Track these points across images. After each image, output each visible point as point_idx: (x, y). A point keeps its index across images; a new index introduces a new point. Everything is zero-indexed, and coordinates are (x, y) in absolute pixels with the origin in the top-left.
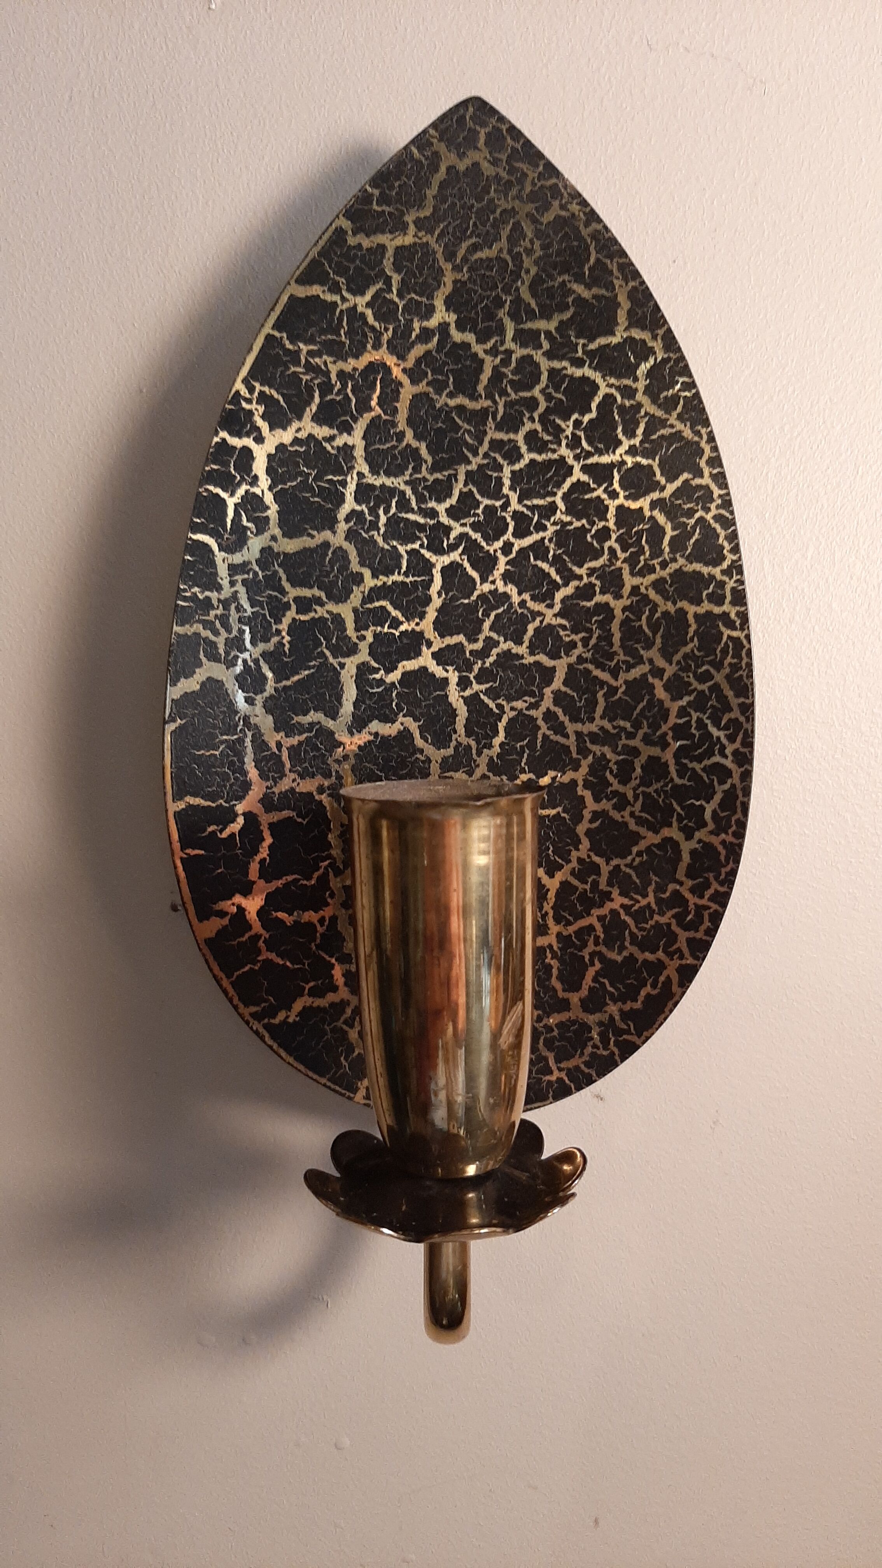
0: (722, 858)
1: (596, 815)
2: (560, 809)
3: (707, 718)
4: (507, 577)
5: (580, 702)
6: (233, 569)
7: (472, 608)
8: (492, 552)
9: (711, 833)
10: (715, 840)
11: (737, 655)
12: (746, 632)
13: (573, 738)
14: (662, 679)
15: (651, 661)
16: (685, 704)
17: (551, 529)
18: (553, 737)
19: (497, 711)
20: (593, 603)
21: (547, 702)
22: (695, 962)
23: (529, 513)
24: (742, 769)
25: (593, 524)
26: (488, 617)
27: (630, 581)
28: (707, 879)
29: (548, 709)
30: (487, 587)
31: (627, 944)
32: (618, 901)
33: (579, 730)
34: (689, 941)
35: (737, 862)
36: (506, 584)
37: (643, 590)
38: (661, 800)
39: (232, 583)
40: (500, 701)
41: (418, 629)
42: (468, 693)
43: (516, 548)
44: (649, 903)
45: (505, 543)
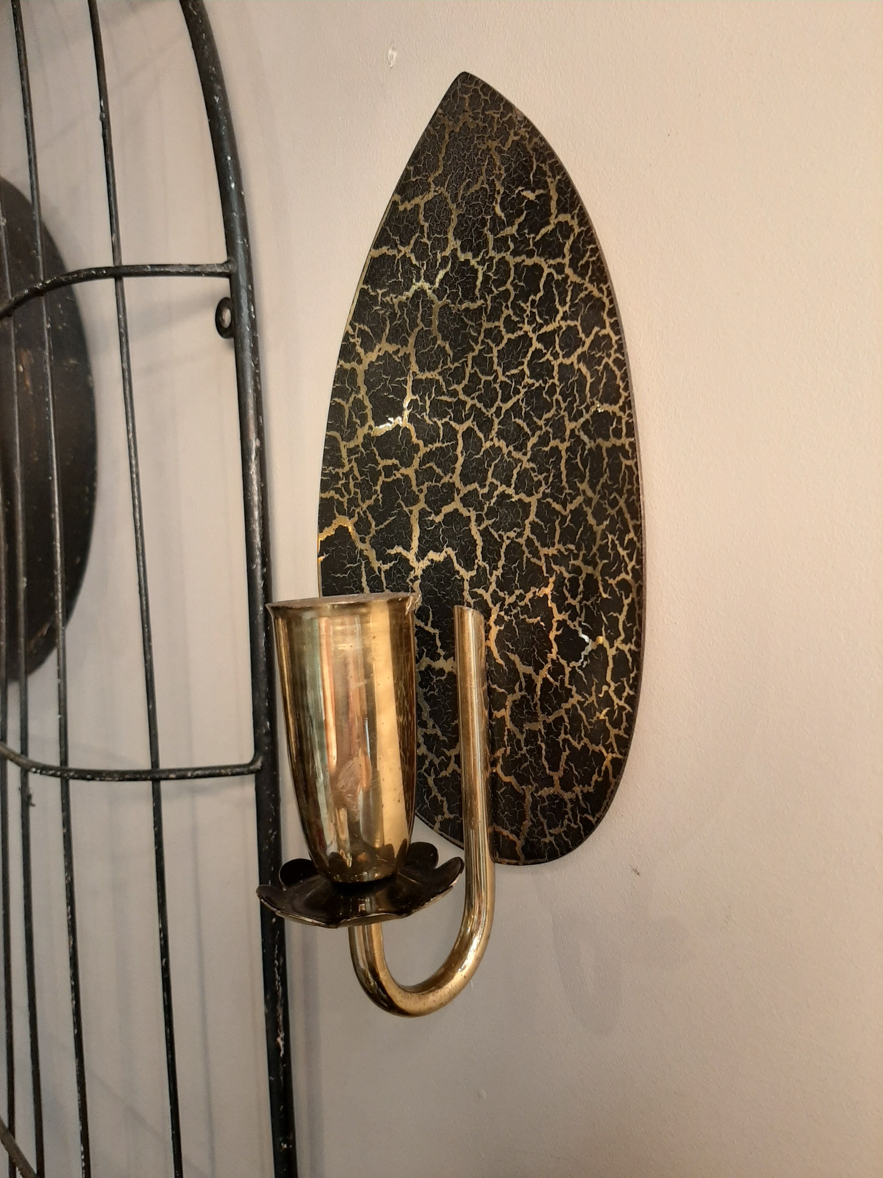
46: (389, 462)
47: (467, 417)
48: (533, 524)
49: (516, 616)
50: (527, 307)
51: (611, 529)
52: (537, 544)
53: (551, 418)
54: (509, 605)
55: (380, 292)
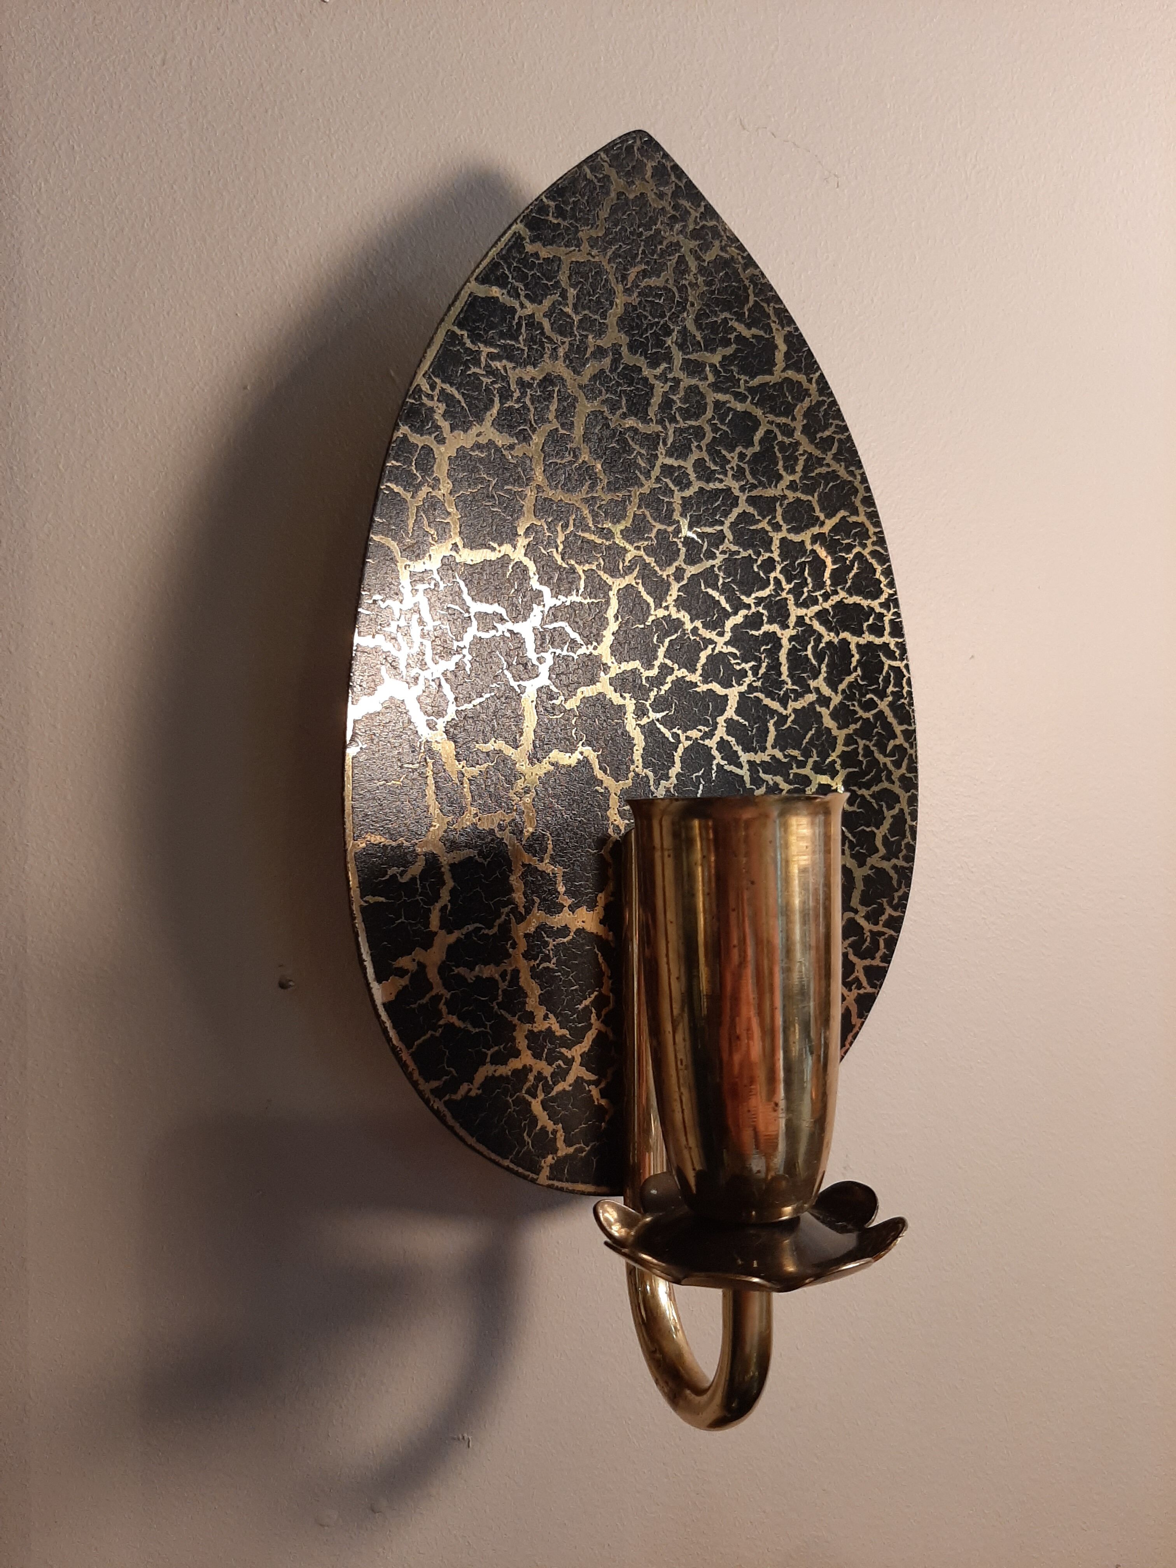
0: (895, 883)
9: (883, 858)
11: (898, 684)
12: (905, 662)
17: (720, 558)
20: (761, 632)
24: (909, 794)
25: (759, 554)
28: (881, 905)
37: (807, 621)
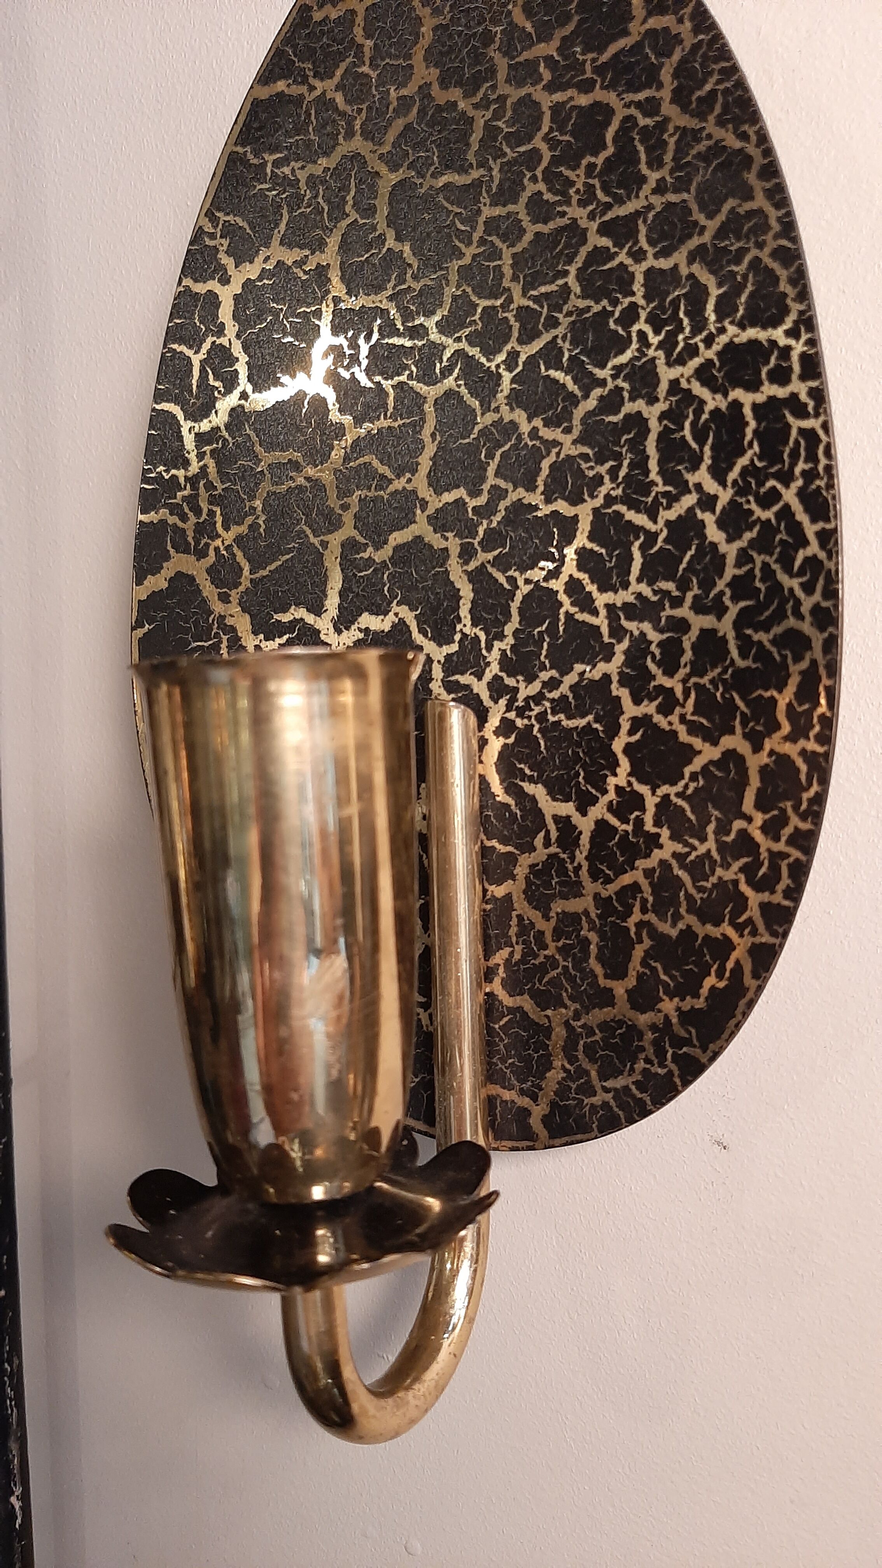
1: (637, 723)
2: (590, 718)
3: (776, 561)
4: (515, 399)
5: (610, 562)
6: (201, 439)
7: (473, 450)
8: (493, 369)
10: (791, 749)
13: (603, 612)
14: (714, 512)
15: (699, 487)
16: (745, 544)
18: (580, 617)
19: (508, 587)
21: (570, 568)
22: (773, 940)
23: (536, 307)
26: (493, 459)
27: (666, 374)
29: (571, 576)
30: (490, 418)
31: (683, 911)
32: (669, 848)
33: (611, 602)
34: (765, 907)
35: (825, 781)
36: (512, 409)
38: (718, 695)
39: (201, 456)
40: (510, 573)
41: (409, 487)
42: (472, 566)
43: (523, 358)
44: (709, 851)
45: (509, 354)
46: (282, 456)
47: (446, 372)
48: (581, 553)
49: (541, 717)
50: (578, 177)
51: (763, 544)
52: (591, 588)
53: (627, 365)
54: (527, 699)
55: (270, 158)
